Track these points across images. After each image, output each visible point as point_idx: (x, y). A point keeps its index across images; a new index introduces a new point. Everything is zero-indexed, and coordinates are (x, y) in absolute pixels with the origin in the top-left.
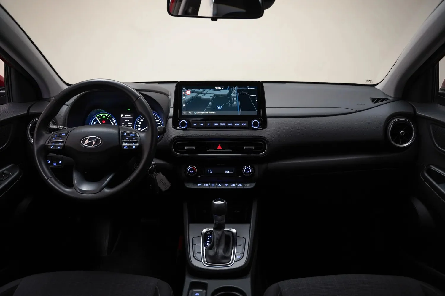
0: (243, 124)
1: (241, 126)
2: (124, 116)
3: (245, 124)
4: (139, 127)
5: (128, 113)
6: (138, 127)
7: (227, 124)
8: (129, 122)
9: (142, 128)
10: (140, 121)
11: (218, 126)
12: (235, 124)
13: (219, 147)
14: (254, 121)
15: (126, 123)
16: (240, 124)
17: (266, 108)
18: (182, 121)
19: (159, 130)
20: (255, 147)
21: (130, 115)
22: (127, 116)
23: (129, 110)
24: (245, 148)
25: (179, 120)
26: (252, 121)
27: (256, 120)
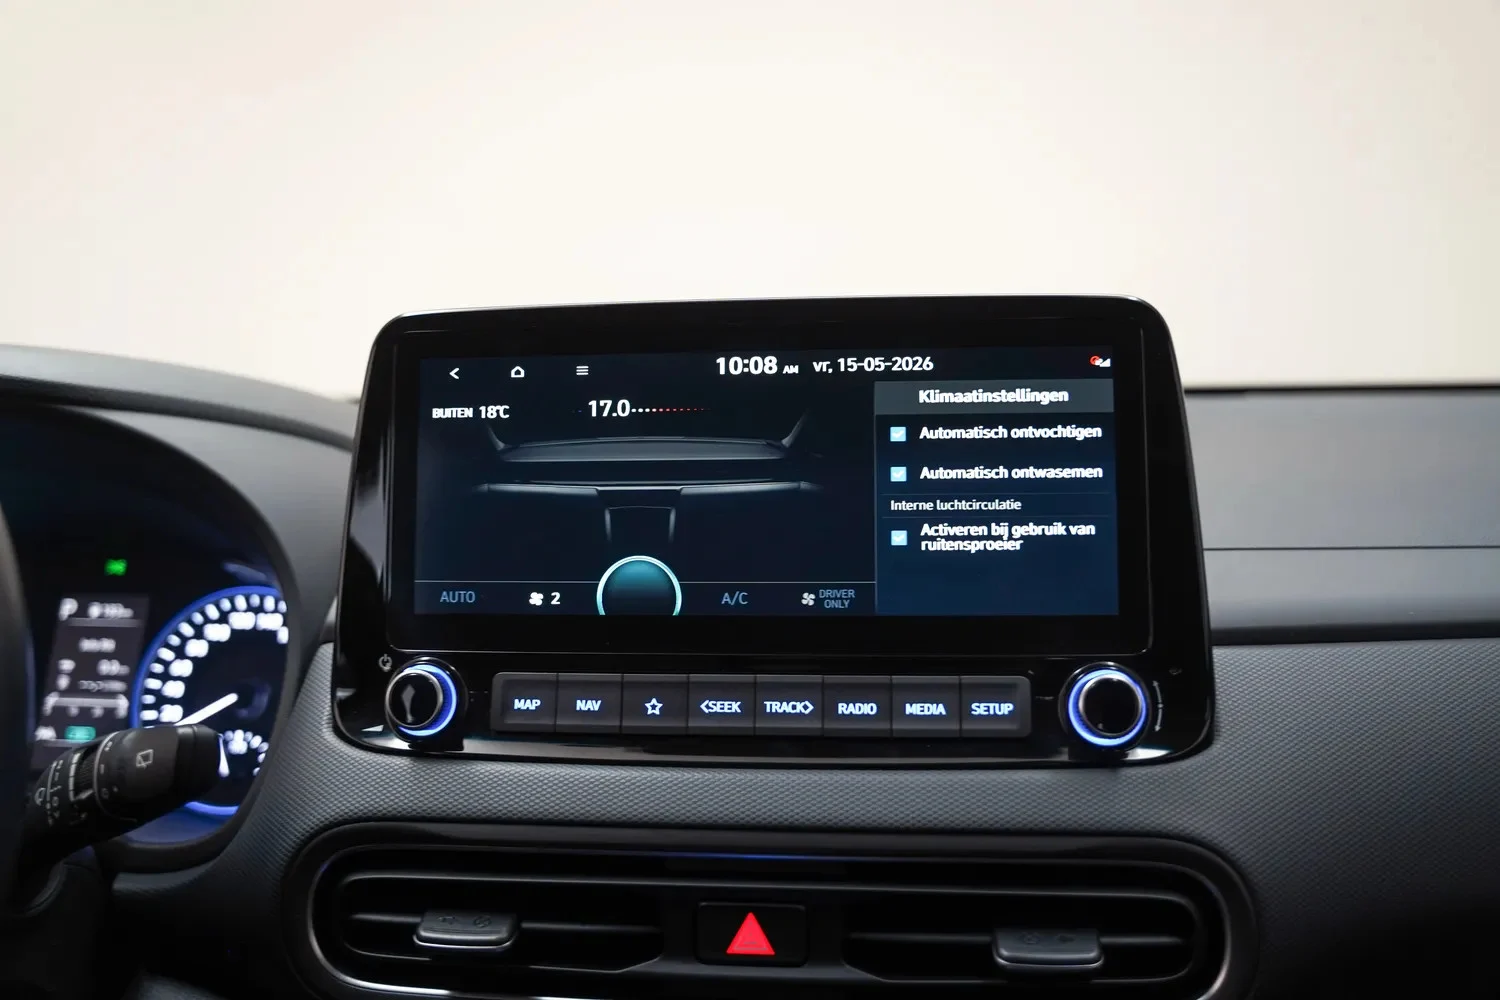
0: (979, 709)
1: (967, 726)
2: (82, 612)
3: (1006, 708)
4: (172, 701)
5: (110, 590)
6: (162, 700)
7: (826, 709)
8: (108, 656)
9: (189, 704)
10: (180, 653)
11: (747, 724)
12: (910, 709)
13: (751, 938)
15: (88, 666)
16: (960, 710)
17: (1206, 553)
18: (408, 671)
19: (144, 764)
20: (1106, 940)
21: (126, 607)
22: (101, 616)
23: (118, 567)
24: (1005, 953)
25: (388, 661)
26: (1075, 681)
27: (1107, 667)
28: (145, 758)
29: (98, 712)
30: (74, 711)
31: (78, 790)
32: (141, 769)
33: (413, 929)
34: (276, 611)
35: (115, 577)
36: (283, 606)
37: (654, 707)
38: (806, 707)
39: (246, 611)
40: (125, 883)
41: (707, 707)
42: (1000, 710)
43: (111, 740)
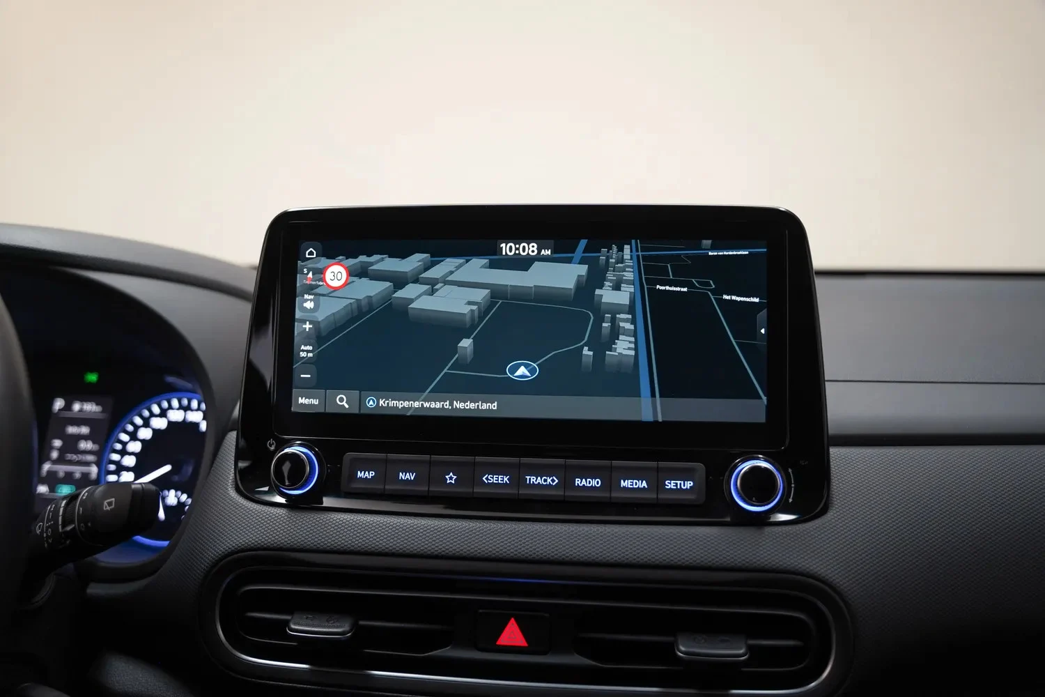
0: (670, 485)
1: (661, 496)
2: (68, 407)
3: (689, 484)
4: (128, 469)
5: (87, 393)
6: (120, 468)
7: (567, 483)
8: (85, 438)
9: (139, 471)
10: (133, 436)
11: (513, 491)
12: (623, 484)
13: (512, 635)
14: (747, 466)
15: (71, 444)
16: (657, 485)
17: (826, 383)
18: (287, 450)
19: (108, 508)
20: (751, 642)
21: (97, 404)
22: (81, 411)
23: (92, 377)
24: (683, 649)
25: (273, 444)
26: (736, 467)
27: (758, 459)
28: (110, 504)
29: (78, 475)
30: (61, 474)
31: (64, 526)
32: (108, 510)
33: (287, 623)
34: (199, 409)
35: (90, 384)
36: (203, 406)
37: (451, 478)
38: (553, 481)
39: (178, 409)
40: (95, 590)
41: (487, 479)
42: (684, 486)
43: (86, 492)
